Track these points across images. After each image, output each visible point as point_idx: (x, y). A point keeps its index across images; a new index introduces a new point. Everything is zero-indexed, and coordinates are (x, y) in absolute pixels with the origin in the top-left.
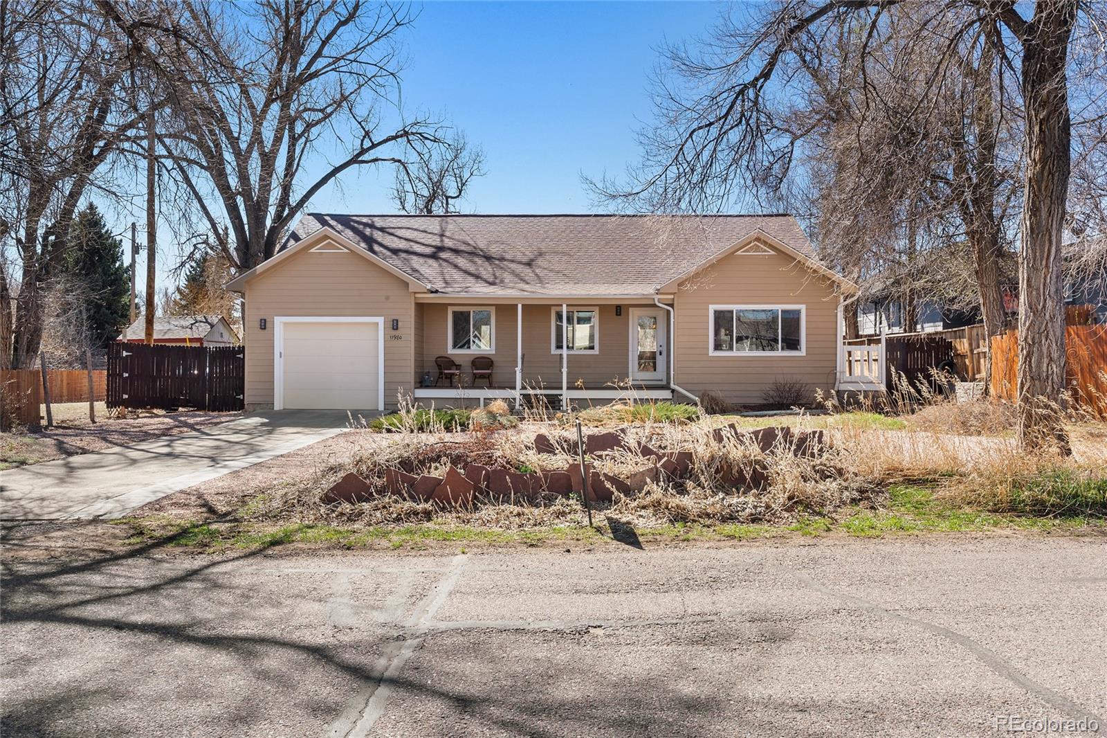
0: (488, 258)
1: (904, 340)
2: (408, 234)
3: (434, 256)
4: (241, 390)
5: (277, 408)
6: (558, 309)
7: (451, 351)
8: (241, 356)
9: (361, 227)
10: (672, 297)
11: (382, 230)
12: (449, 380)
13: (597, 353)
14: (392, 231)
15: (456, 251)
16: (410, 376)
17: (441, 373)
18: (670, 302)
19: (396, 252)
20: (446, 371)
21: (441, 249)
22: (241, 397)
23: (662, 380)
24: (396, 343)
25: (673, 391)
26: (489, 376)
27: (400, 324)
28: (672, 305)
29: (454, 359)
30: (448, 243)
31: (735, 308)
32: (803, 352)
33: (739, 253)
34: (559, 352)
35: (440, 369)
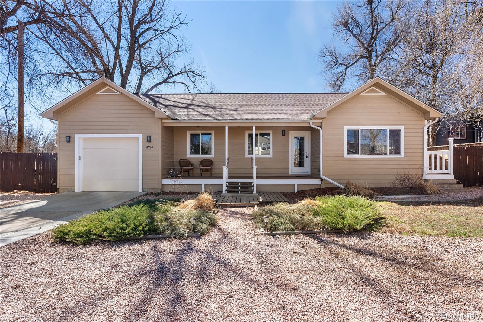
0: (214, 108)
1: (464, 147)
2: (175, 100)
3: (186, 108)
4: (56, 180)
5: (77, 190)
6: (250, 132)
7: (189, 156)
8: (55, 159)
9: (154, 98)
10: (321, 121)
11: (164, 99)
12: (187, 173)
13: (271, 157)
14: (168, 99)
15: (198, 106)
16: (158, 171)
17: (181, 169)
18: (320, 125)
19: (167, 106)
20: (184, 168)
21: (189, 105)
22: (55, 184)
23: (308, 172)
24: (150, 150)
25: (322, 180)
26: (210, 170)
27: (152, 138)
28: (321, 127)
29: (190, 160)
30: (194, 103)
31: (360, 128)
32: (402, 155)
33: (362, 94)
34: (250, 156)
35: (181, 166)
